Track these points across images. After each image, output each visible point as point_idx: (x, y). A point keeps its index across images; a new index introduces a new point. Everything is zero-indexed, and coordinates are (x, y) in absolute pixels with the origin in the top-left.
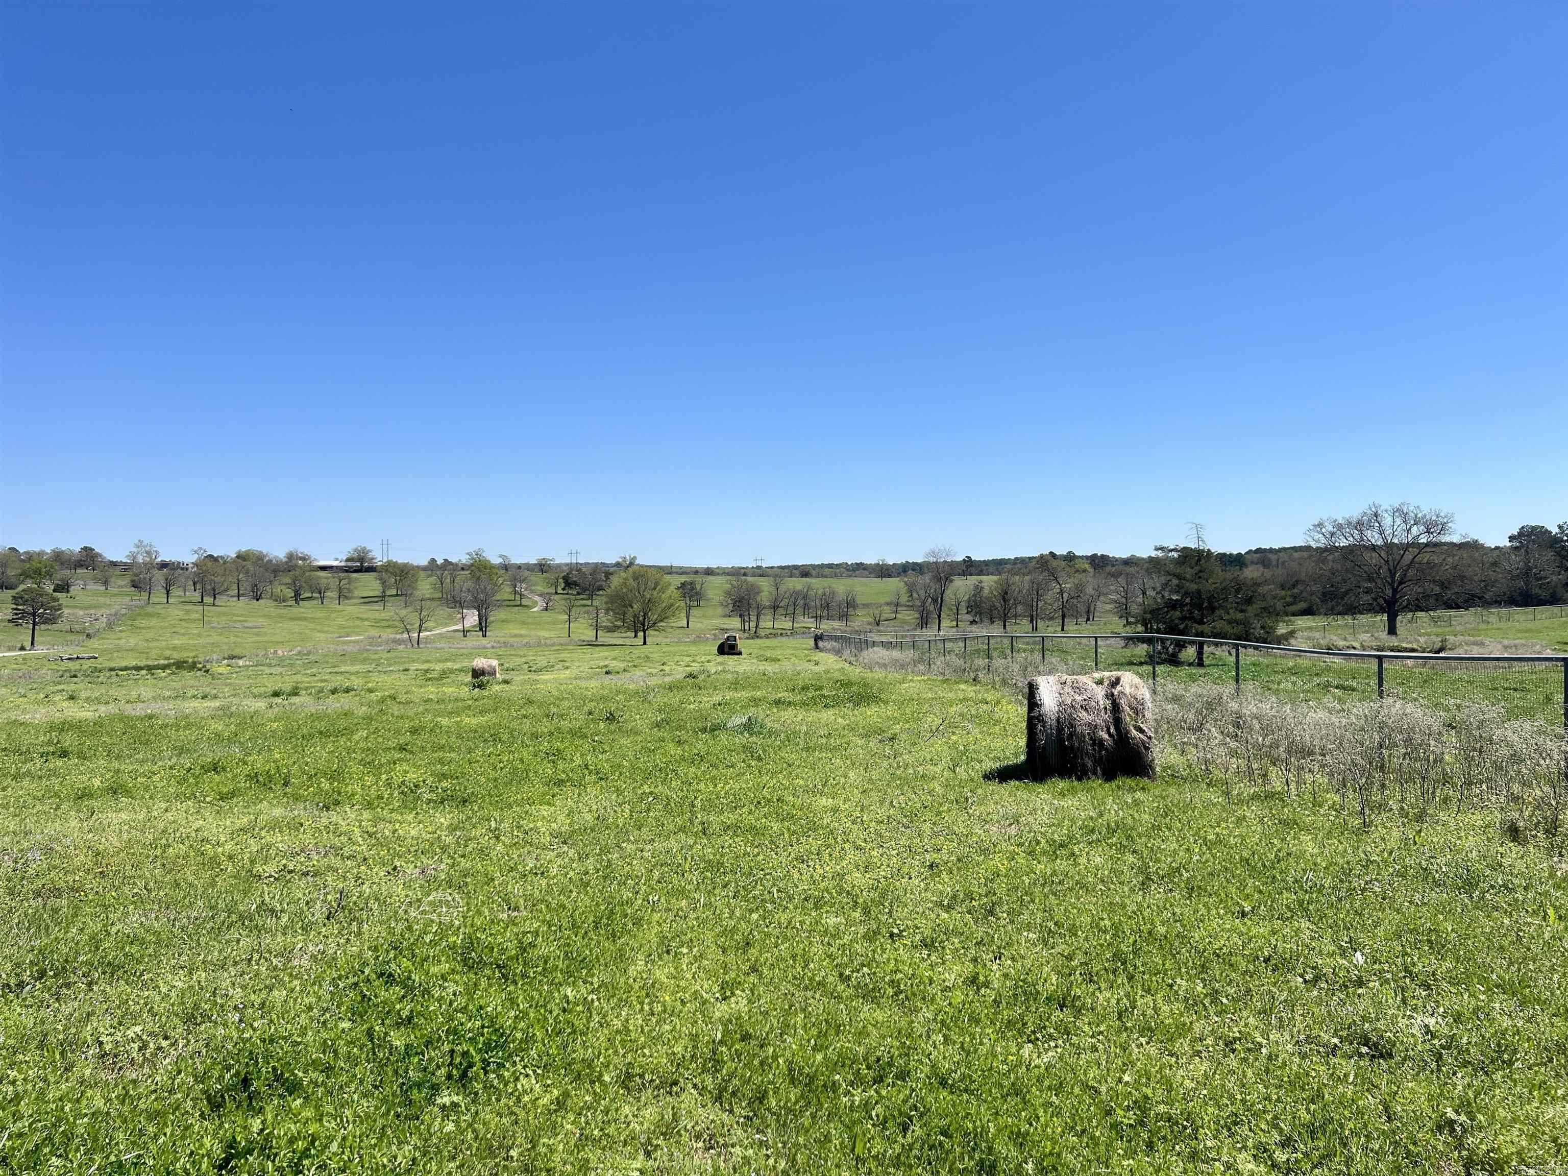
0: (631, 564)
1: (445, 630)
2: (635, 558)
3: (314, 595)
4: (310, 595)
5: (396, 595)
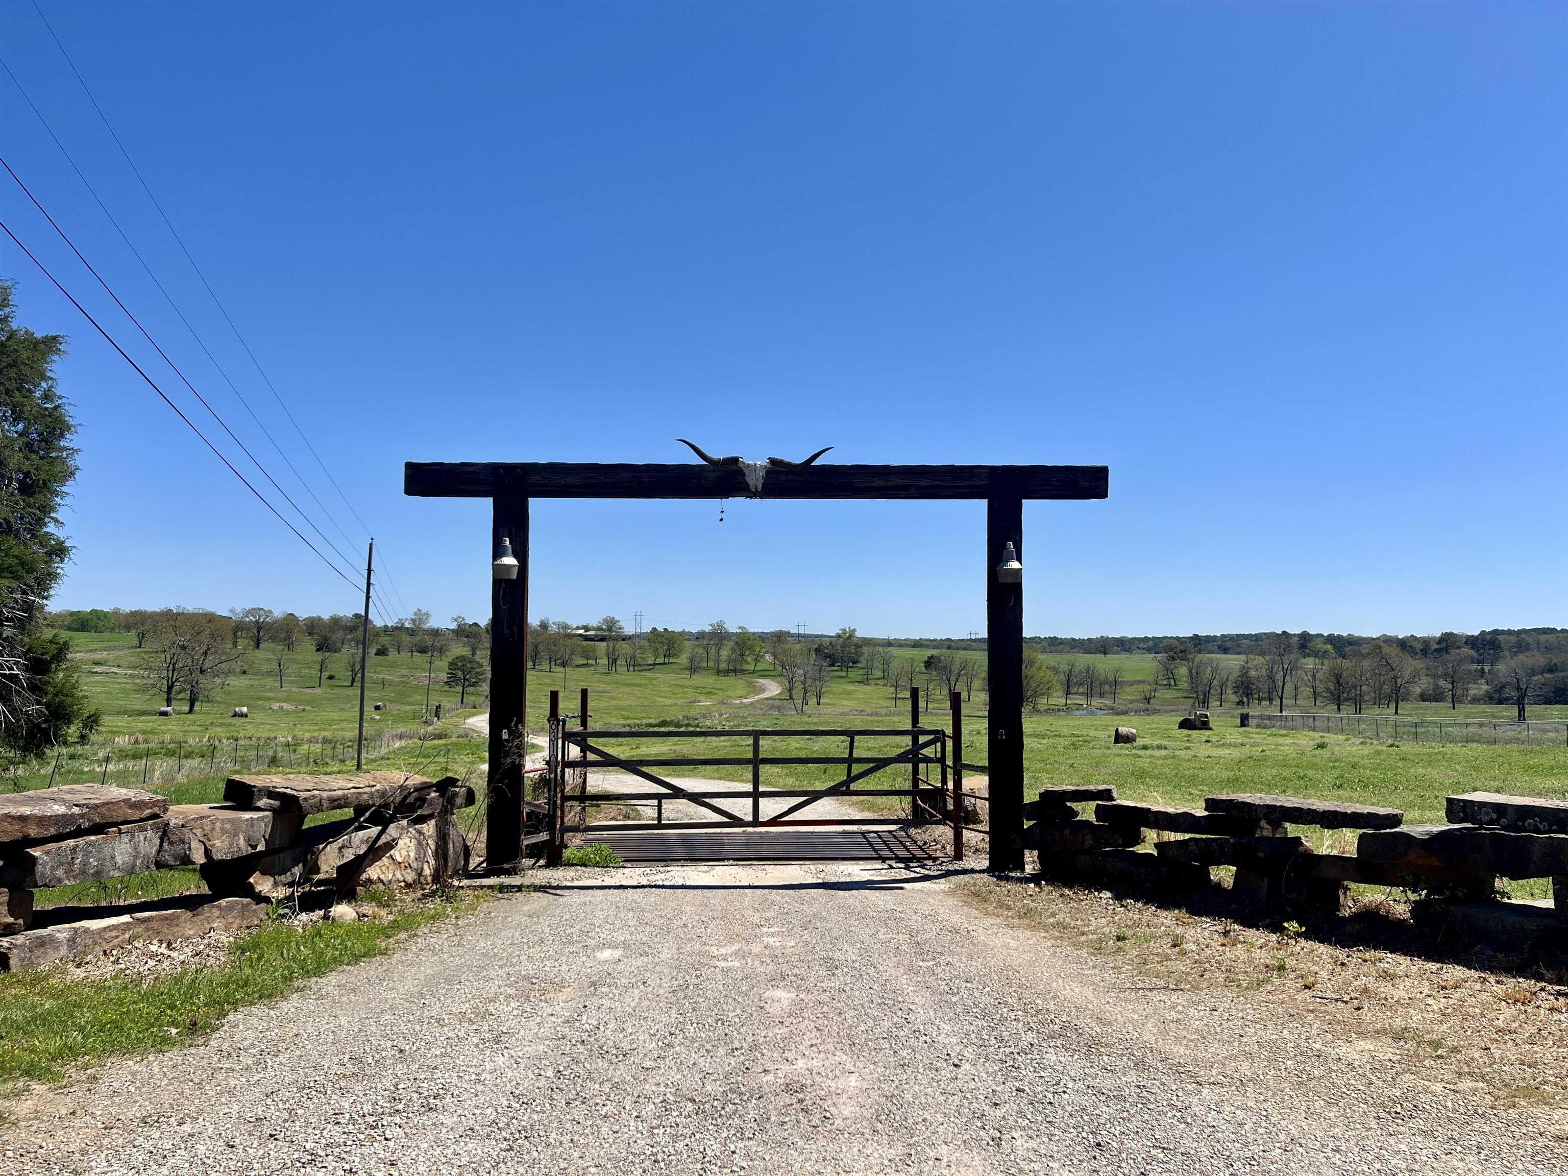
0: (850, 636)
1: (757, 697)
2: (855, 630)
3: (590, 662)
4: (585, 662)
5: (664, 664)
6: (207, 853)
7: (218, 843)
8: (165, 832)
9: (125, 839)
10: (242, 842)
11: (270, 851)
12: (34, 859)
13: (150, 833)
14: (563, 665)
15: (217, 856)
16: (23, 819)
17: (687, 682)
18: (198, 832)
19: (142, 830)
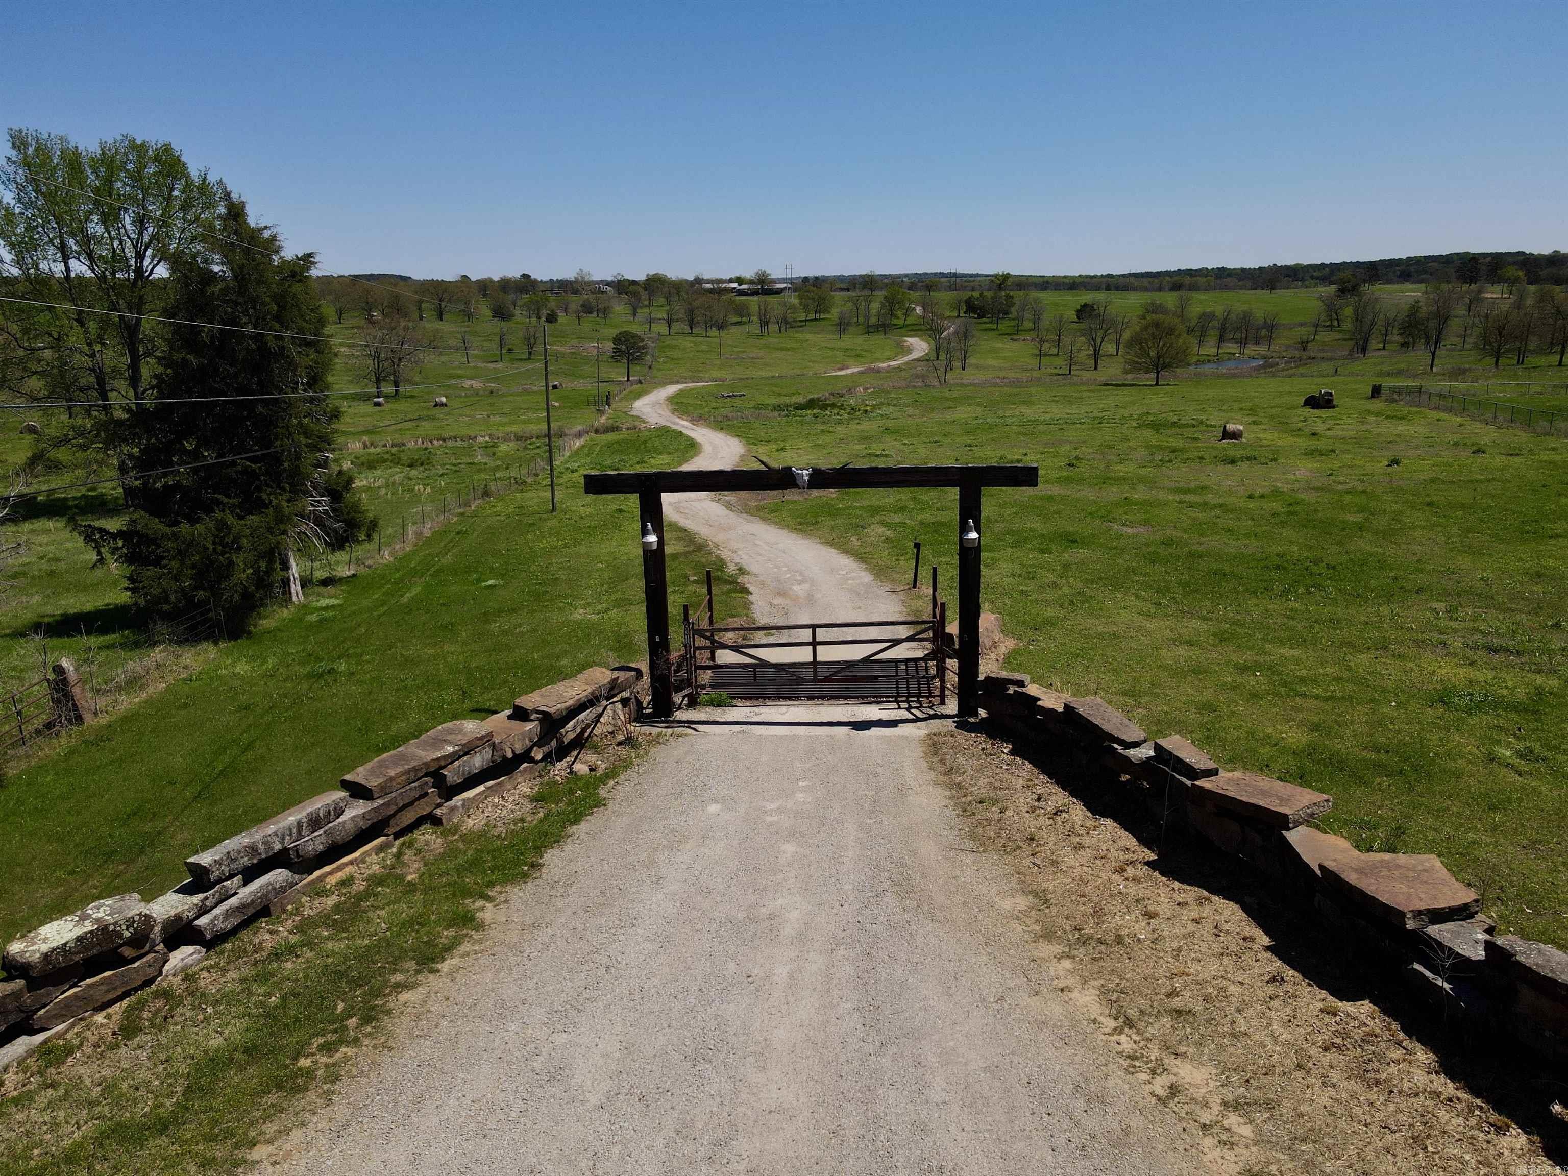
1: (904, 359)
5: (816, 320)
6: (513, 751)
7: (517, 746)
8: (493, 746)
9: (478, 755)
10: (527, 741)
11: (540, 739)
12: (445, 776)
13: (487, 749)
14: (720, 328)
15: (517, 752)
16: (438, 759)
17: (838, 344)
18: (508, 743)
19: (484, 748)
